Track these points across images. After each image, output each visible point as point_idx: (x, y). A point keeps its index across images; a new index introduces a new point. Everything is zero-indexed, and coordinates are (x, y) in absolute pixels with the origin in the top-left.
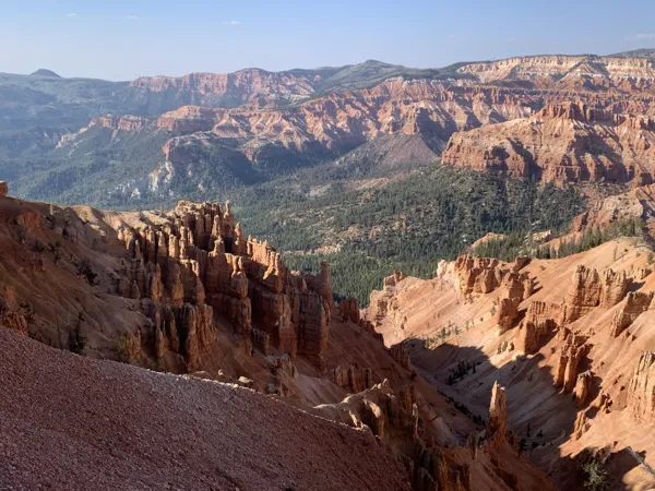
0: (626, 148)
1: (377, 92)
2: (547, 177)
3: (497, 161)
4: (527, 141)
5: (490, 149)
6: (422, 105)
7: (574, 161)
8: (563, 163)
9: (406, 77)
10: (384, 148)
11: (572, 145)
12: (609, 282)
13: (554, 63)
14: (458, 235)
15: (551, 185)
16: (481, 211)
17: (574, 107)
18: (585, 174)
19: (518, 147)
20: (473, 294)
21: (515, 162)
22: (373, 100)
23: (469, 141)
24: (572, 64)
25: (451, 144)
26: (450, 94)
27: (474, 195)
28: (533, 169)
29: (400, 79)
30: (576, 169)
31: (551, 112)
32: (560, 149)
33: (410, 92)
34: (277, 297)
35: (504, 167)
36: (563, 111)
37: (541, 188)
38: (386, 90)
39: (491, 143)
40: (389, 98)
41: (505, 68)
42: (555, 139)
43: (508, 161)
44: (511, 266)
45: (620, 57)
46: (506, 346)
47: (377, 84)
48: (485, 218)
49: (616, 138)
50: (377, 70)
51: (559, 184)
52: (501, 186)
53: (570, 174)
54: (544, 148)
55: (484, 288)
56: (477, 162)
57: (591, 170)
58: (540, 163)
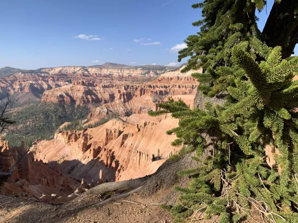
0: (99, 93)
1: (12, 78)
2: (78, 103)
3: (61, 99)
4: (70, 92)
5: (58, 95)
6: (31, 82)
7: (85, 98)
8: (82, 98)
9: (22, 73)
10: (18, 97)
11: (84, 93)
12: (115, 132)
13: (73, 69)
14: (51, 124)
15: (79, 105)
16: (58, 115)
17: (83, 82)
18: (88, 101)
19: (67, 94)
20: (70, 142)
21: (67, 99)
22: (11, 80)
23: (51, 93)
24: (78, 69)
25: (45, 95)
26: (40, 78)
27: (55, 110)
28: (73, 101)
29: (20, 73)
30: (86, 100)
31: (76, 83)
32: (80, 94)
33: (25, 77)
34: (9, 158)
35: (64, 101)
36: (79, 83)
37: (76, 107)
38: (16, 77)
39: (59, 94)
40: (17, 80)
41: (57, 70)
42: (78, 92)
43: (65, 99)
44: (82, 132)
45: (91, 67)
46: (86, 157)
47: (11, 75)
48: (60, 117)
49: (96, 90)
50: (10, 70)
51: (81, 105)
52: (63, 107)
53: (84, 101)
54: (75, 94)
55: (74, 140)
56: (55, 100)
57: (90, 100)
58: (75, 99)
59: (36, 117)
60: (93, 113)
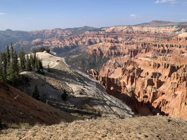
0: (122, 49)
1: (83, 35)
2: (105, 55)
3: (95, 52)
4: (101, 47)
5: (93, 49)
6: (90, 38)
7: (110, 52)
8: (107, 52)
9: (90, 31)
11: (110, 48)
13: (122, 28)
14: (85, 68)
15: (105, 57)
16: (90, 62)
17: (112, 40)
18: (112, 54)
19: (99, 49)
21: (98, 52)
22: (82, 36)
23: (91, 48)
25: (88, 48)
26: (96, 36)
27: (89, 59)
28: (102, 54)
29: (88, 31)
30: (110, 54)
31: (107, 41)
32: (107, 49)
33: (90, 34)
35: (96, 53)
36: (109, 41)
37: (103, 58)
38: (85, 34)
40: (85, 36)
41: (112, 29)
43: (97, 52)
45: (136, 26)
47: (82, 33)
48: (90, 64)
49: (120, 46)
50: (87, 28)
51: (107, 56)
52: (95, 57)
53: (109, 54)
54: (105, 49)
56: (91, 52)
57: (113, 54)
58: (103, 52)
59: (77, 63)
60: (107, 63)
